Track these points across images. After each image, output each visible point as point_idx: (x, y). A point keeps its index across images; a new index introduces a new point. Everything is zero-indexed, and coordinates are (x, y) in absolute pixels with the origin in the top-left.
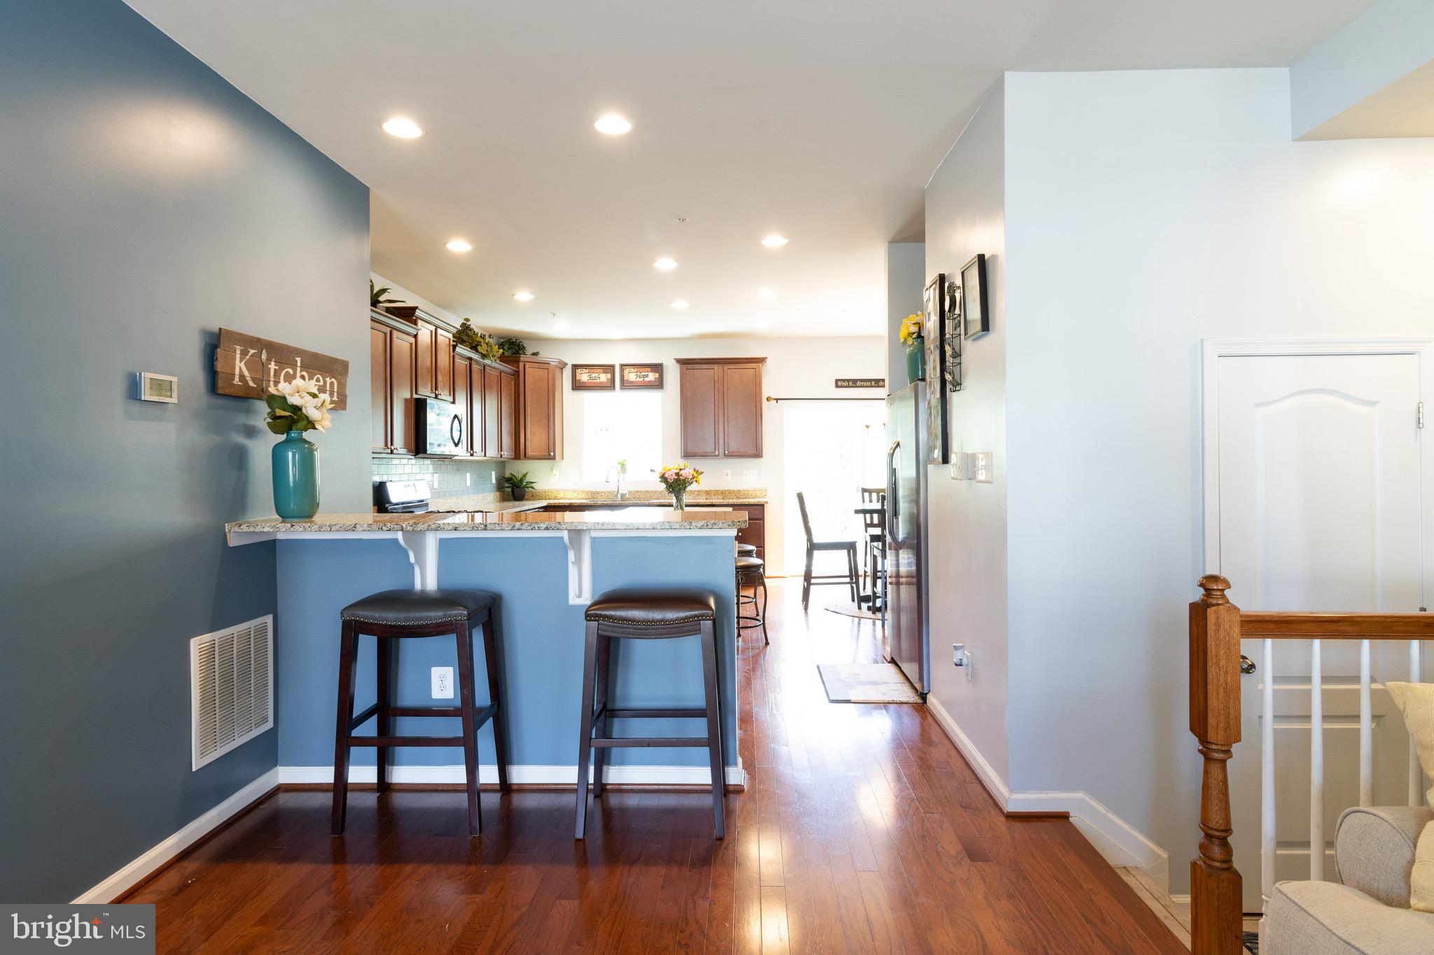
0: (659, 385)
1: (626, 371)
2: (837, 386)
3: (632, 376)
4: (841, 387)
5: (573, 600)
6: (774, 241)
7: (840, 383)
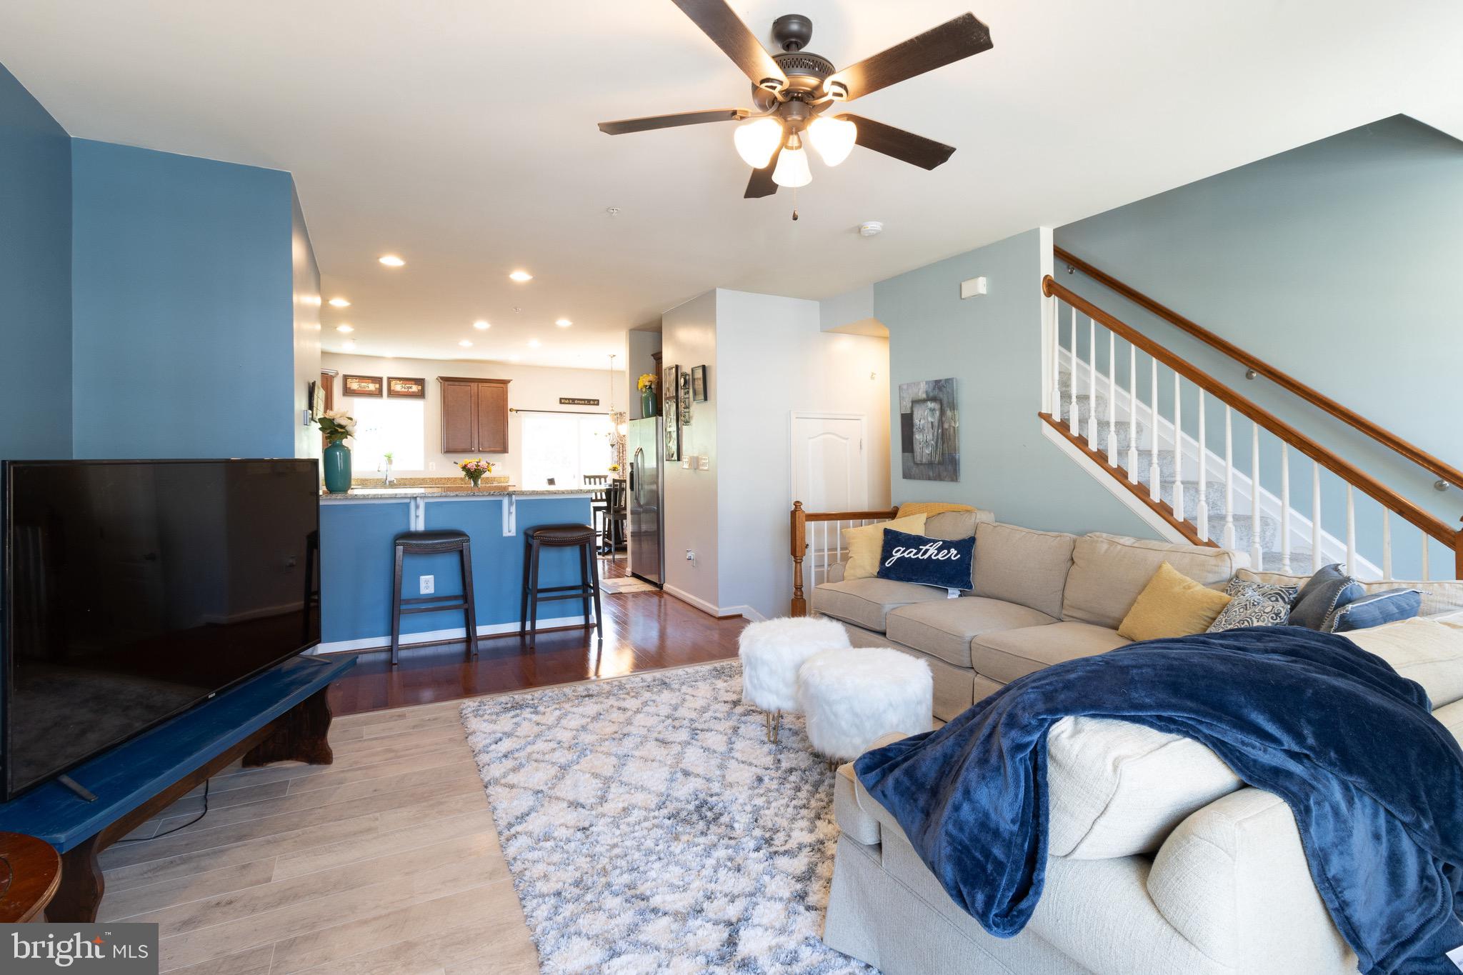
0: (421, 395)
1: (393, 383)
2: (561, 403)
3: (398, 387)
4: (564, 403)
5: (506, 533)
6: (564, 322)
7: (562, 401)
